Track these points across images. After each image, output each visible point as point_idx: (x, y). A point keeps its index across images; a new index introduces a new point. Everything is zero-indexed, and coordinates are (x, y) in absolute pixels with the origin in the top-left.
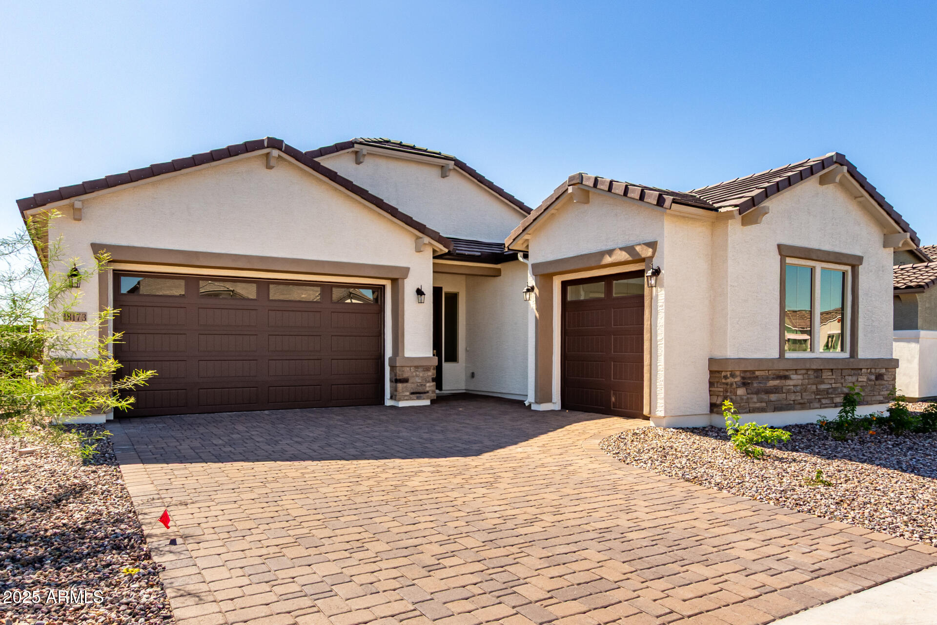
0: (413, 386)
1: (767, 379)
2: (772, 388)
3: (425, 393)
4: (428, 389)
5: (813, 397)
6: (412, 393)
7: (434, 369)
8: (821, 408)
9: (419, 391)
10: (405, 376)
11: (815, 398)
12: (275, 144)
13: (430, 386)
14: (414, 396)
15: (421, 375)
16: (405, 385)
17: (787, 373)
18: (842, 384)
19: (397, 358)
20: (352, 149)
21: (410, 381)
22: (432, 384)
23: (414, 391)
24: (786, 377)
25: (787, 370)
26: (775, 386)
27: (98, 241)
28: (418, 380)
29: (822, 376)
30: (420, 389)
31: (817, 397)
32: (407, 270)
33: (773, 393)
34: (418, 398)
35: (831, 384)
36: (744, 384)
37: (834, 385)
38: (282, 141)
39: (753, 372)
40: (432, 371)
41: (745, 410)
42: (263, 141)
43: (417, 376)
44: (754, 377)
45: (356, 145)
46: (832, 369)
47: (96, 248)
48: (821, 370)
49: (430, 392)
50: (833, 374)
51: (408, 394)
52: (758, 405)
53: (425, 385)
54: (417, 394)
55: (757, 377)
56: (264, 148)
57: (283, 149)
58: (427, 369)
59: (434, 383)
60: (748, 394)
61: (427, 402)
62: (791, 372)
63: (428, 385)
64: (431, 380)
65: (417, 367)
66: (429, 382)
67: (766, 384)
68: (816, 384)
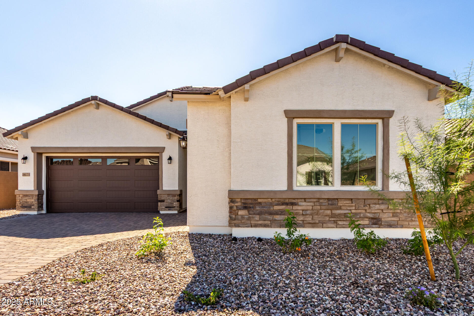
0: (167, 204)
1: (272, 204)
2: (276, 211)
3: (173, 207)
4: (174, 205)
5: (327, 219)
6: (166, 207)
7: (178, 196)
8: (337, 228)
9: (170, 206)
10: (163, 199)
11: (329, 220)
12: (94, 98)
13: (176, 204)
14: (167, 209)
15: (171, 198)
16: (162, 203)
17: (294, 201)
18: (366, 210)
19: (158, 190)
20: (166, 95)
21: (165, 201)
22: (177, 203)
23: (168, 206)
24: (293, 204)
25: (294, 199)
26: (280, 210)
27: (33, 146)
28: (169, 201)
29: (338, 204)
30: (170, 205)
31: (330, 219)
32: (164, 148)
33: (277, 215)
34: (169, 210)
35: (351, 210)
36: (245, 208)
37: (353, 211)
38: (97, 97)
39: (256, 199)
40: (177, 196)
41: (246, 225)
42: (89, 98)
43: (169, 199)
44: (257, 203)
45: (167, 93)
46: (352, 199)
47: (33, 149)
48: (337, 199)
49: (176, 207)
50: (352, 202)
51: (164, 207)
52: (260, 222)
53: (173, 204)
54: (169, 208)
55: (260, 203)
56: (90, 101)
57: (98, 100)
58: (174, 196)
59: (178, 203)
60: (250, 214)
61: (176, 212)
62: (299, 201)
63: (174, 203)
64: (176, 201)
65: (168, 195)
66: (175, 202)
67: (270, 208)
68: (331, 210)
